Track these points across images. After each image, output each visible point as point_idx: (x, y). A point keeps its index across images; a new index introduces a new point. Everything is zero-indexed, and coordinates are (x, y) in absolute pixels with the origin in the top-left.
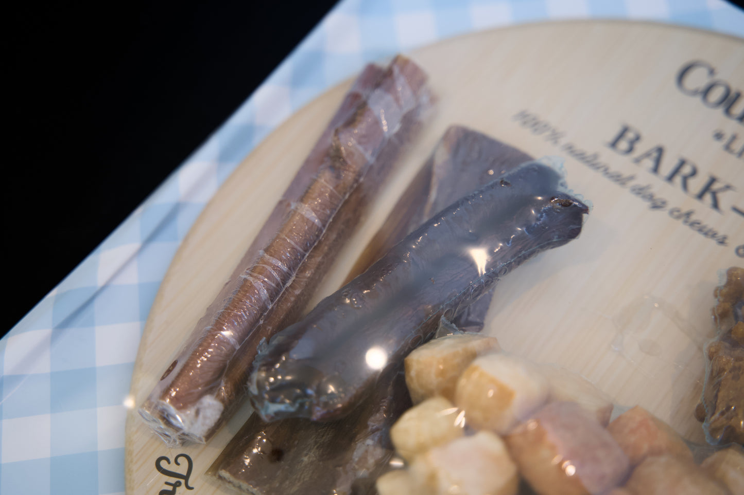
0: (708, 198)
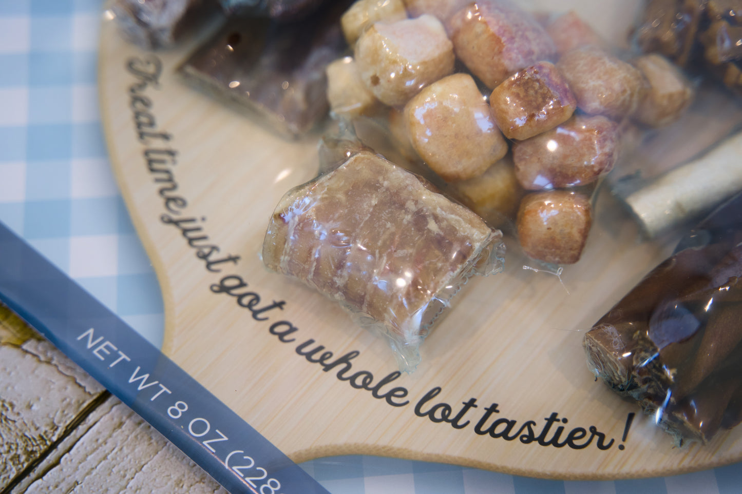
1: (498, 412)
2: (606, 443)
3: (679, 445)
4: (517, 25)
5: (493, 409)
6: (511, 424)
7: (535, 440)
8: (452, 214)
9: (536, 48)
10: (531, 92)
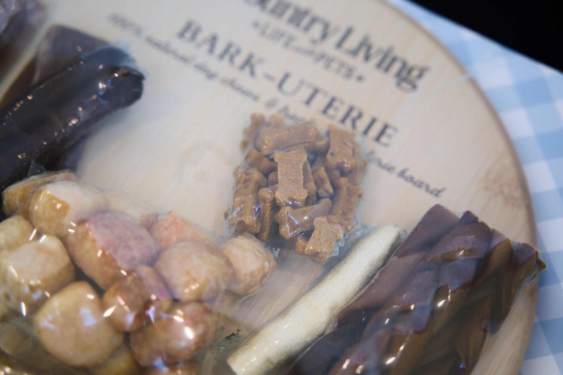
0: (247, 70)
4: (120, 238)
9: (136, 253)
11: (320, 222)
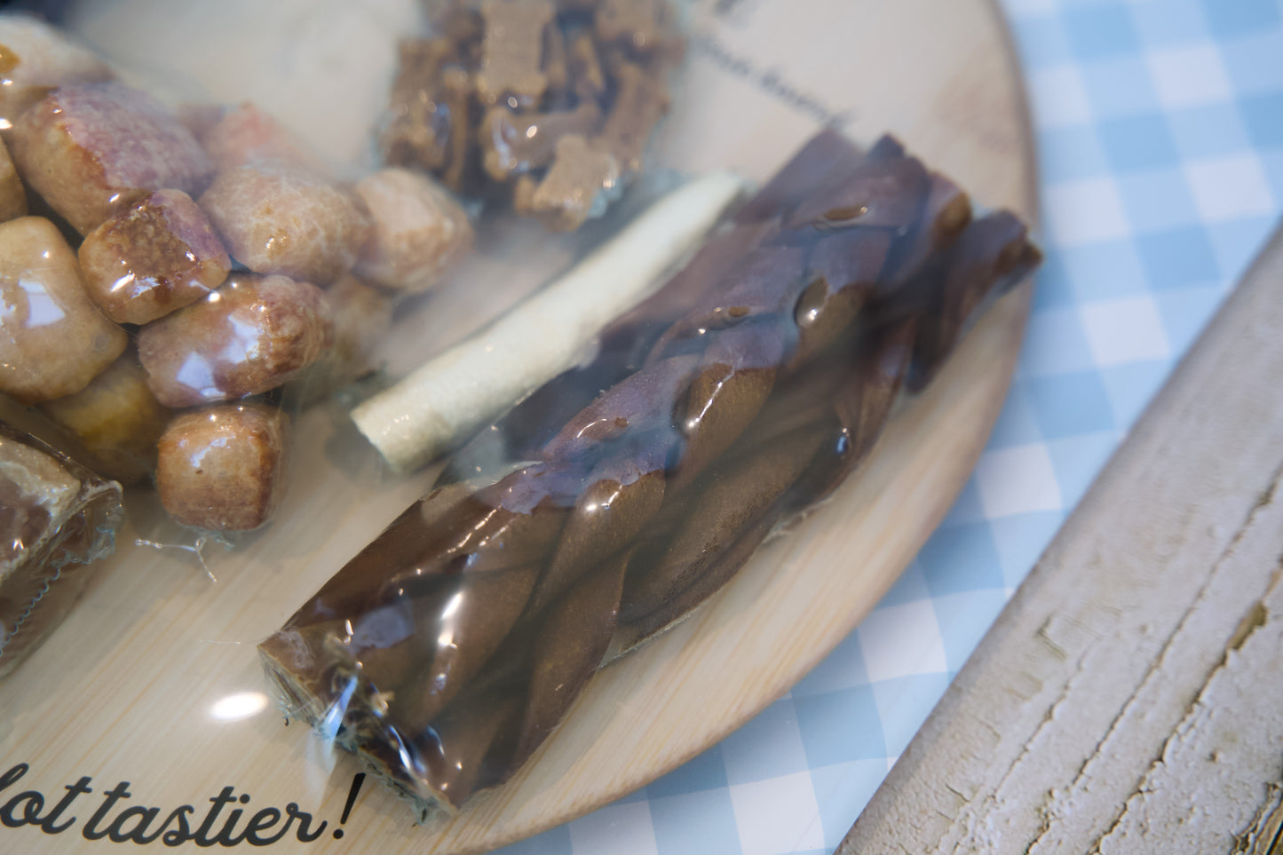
1: (128, 796)
2: (311, 830)
3: (420, 821)
4: (124, 130)
5: (121, 791)
6: (149, 815)
7: (190, 837)
8: (8, 460)
9: (160, 167)
10: (142, 242)
11: (570, 146)
